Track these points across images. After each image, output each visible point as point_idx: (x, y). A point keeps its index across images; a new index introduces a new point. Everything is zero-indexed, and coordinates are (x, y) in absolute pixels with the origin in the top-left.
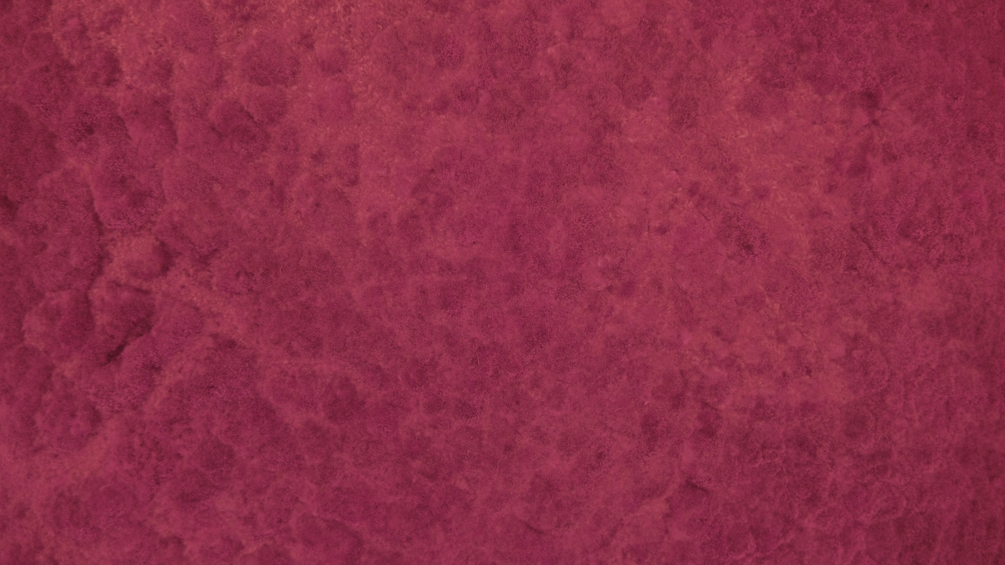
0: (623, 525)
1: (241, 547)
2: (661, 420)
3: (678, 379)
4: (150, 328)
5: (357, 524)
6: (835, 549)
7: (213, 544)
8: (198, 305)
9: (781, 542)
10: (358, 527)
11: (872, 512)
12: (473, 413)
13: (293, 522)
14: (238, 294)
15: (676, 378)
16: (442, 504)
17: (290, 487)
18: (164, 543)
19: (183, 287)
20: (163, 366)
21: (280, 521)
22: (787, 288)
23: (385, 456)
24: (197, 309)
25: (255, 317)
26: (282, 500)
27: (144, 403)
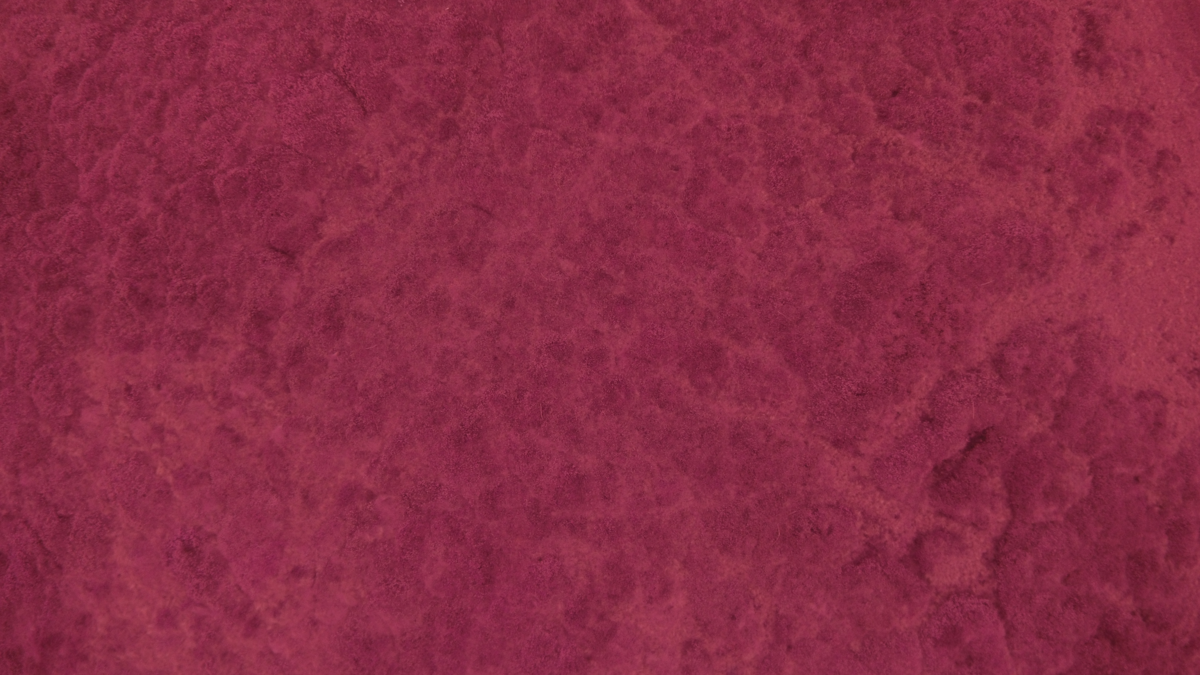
0: (377, 210)
1: (825, 206)
2: (319, 333)
3: (293, 383)
4: (935, 468)
5: (689, 226)
6: (116, 176)
7: (857, 211)
8: (878, 494)
9: (181, 187)
10: (688, 223)
11: (67, 219)
12: (550, 347)
13: (765, 231)
14: (830, 506)
15: (295, 384)
16: (591, 245)
17: (767, 273)
18: (915, 215)
19: (897, 517)
20: (919, 422)
21: (778, 234)
22: (144, 496)
23: (656, 302)
24: (879, 489)
25: (809, 476)
26: (776, 258)
27: (941, 379)
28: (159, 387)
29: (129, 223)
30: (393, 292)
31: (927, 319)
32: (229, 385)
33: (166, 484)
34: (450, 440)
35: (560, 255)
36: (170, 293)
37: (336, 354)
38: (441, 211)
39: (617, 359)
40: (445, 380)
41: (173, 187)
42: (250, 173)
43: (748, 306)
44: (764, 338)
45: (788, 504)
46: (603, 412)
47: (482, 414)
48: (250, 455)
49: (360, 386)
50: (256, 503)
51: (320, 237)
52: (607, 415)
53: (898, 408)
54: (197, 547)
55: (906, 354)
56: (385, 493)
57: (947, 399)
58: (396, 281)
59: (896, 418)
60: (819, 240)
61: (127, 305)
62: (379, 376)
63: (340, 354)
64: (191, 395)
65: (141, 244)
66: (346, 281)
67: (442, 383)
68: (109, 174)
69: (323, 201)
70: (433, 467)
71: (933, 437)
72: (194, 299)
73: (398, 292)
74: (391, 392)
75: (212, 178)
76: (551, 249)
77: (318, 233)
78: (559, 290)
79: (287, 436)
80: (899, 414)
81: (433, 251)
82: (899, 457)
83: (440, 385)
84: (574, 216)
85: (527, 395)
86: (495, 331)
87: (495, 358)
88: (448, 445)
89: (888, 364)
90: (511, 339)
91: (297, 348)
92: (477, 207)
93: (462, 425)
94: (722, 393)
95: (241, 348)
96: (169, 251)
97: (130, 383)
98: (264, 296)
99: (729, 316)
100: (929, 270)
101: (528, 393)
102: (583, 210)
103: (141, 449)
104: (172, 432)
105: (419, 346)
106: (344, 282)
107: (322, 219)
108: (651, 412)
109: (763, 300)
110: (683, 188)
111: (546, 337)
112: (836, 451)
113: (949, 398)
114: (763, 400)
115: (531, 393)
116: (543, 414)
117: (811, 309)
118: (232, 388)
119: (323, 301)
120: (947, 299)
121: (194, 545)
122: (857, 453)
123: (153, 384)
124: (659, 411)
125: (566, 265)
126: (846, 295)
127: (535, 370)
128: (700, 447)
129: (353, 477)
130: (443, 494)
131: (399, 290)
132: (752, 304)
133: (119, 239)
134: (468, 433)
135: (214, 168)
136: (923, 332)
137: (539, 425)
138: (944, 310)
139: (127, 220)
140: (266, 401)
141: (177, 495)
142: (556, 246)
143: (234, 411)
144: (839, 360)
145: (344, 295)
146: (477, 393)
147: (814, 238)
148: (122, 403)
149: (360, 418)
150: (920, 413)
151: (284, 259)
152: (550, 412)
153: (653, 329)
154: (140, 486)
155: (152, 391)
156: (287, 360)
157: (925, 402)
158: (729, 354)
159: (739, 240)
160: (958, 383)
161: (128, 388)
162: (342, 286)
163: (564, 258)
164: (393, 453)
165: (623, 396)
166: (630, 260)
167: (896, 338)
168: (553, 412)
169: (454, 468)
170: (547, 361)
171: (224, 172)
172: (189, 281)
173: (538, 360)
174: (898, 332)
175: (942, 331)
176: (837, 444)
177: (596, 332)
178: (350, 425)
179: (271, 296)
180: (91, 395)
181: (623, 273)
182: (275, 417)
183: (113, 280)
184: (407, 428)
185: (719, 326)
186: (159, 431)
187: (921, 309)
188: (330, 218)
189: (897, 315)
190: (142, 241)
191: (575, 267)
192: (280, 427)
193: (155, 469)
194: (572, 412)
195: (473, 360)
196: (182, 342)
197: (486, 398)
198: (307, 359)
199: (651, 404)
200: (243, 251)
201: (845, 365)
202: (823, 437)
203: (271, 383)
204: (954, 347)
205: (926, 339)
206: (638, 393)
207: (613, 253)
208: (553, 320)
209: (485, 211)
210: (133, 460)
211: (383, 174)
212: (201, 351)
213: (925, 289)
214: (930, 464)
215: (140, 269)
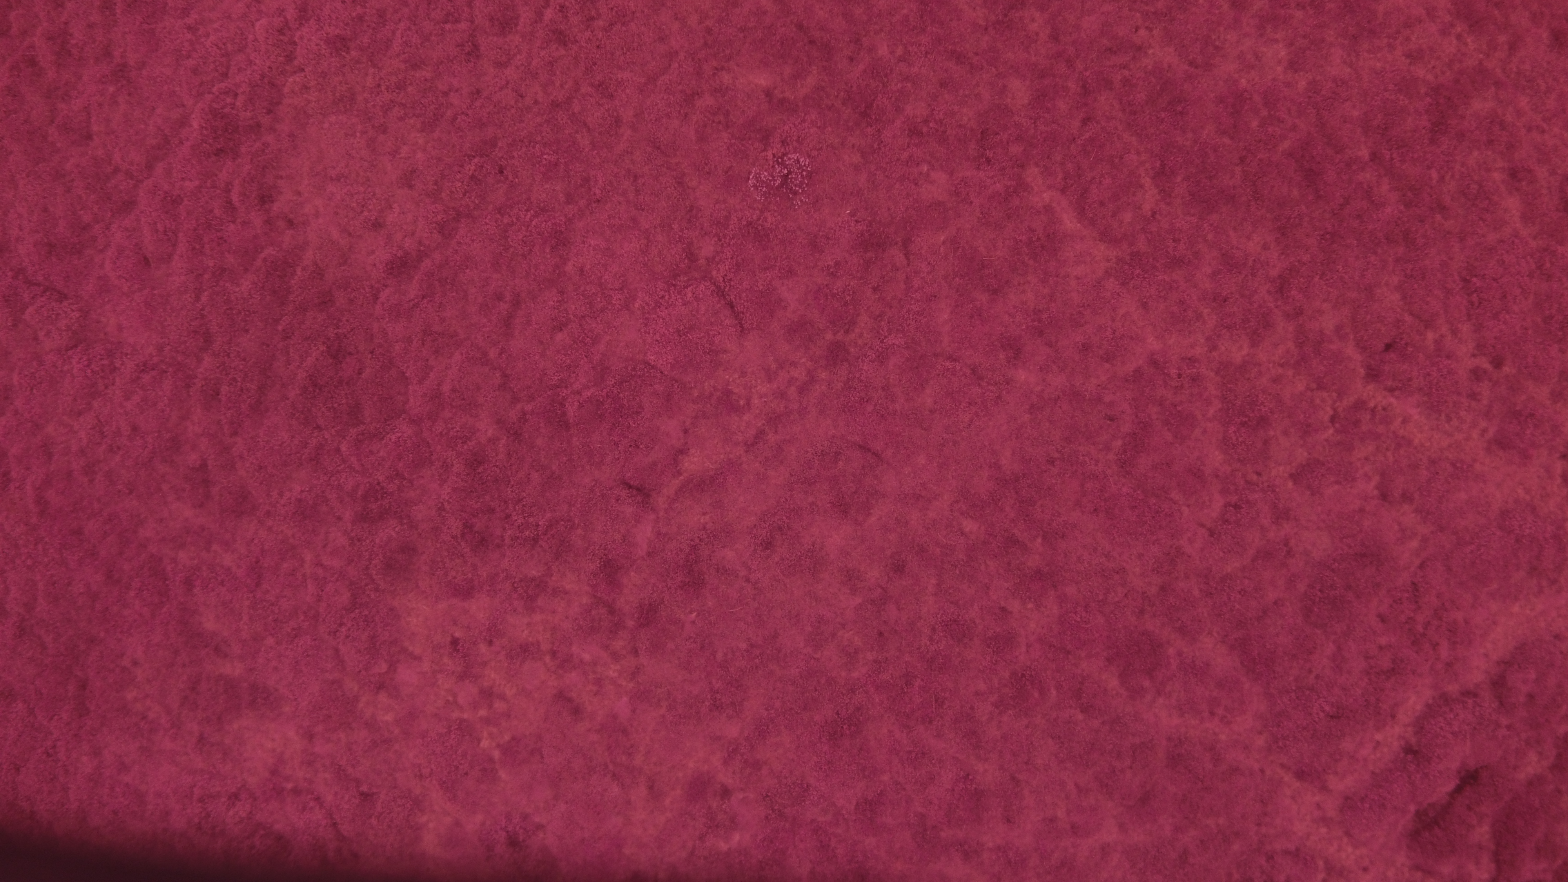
1: (1295, 477)
4: (1418, 813)
5: (1124, 490)
7: (1336, 487)
8: (1346, 840)
10: (1124, 486)
11: (393, 438)
13: (1219, 502)
18: (1406, 497)
20: (1402, 755)
21: (1236, 507)
22: (466, 774)
24: (1348, 834)
26: (1233, 538)
28: (491, 643)
29: (466, 447)
30: (762, 545)
31: (1420, 628)
32: (571, 644)
33: (491, 760)
34: (823, 731)
35: (962, 514)
36: (510, 532)
37: (694, 614)
38: (822, 451)
39: (1028, 646)
40: (817, 656)
41: (519, 406)
42: (608, 396)
43: (1196, 593)
44: (1216, 635)
45: (1236, 847)
46: (1010, 712)
47: (862, 701)
48: (589, 730)
49: (720, 656)
50: (595, 791)
51: (680, 473)
52: (1015, 716)
53: (1378, 737)
54: (524, 841)
55: (1393, 669)
56: (742, 789)
57: (1438, 730)
58: (767, 532)
59: (1375, 748)
60: (1288, 520)
61: (459, 544)
62: (744, 646)
63: (697, 616)
64: (527, 654)
65: (479, 473)
66: (708, 527)
67: (814, 659)
68: (446, 388)
69: (686, 431)
70: (801, 762)
71: (1418, 776)
72: (535, 540)
73: (768, 545)
74: (756, 667)
75: (564, 399)
76: (951, 505)
77: (678, 468)
78: (961, 556)
79: (634, 711)
80: (1378, 743)
81: (811, 499)
82: (1376, 798)
83: (813, 661)
84: (981, 467)
85: (918, 683)
86: (881, 600)
87: (881, 634)
88: (820, 738)
89: (1370, 679)
90: (899, 610)
91: (650, 605)
92: (865, 448)
93: (838, 714)
94: (1161, 700)
95: (585, 600)
96: (509, 481)
97: (457, 635)
98: (617, 542)
99: (1173, 604)
100: (1422, 566)
101: (919, 680)
102: (993, 461)
103: (465, 716)
104: (502, 697)
105: (790, 612)
106: (704, 528)
107: (683, 451)
108: (1070, 717)
109: (1216, 589)
110: (1119, 443)
111: (942, 612)
112: (1298, 784)
113: (1441, 728)
114: (1212, 714)
115: (922, 680)
116: (935, 708)
117: (1275, 603)
118: (575, 649)
119: (681, 550)
120: (1443, 604)
121: (521, 838)
122: (1324, 788)
123: (485, 639)
124: (1080, 717)
125: (969, 525)
126: (1321, 591)
127: (928, 652)
128: (1131, 768)
129: (706, 767)
130: (812, 798)
131: (770, 543)
132: (1201, 590)
133: (452, 465)
134: (845, 724)
135: (566, 387)
136: (1413, 643)
137: (931, 722)
138: (1440, 619)
139: (464, 443)
140: (612, 666)
141: (503, 774)
142: (957, 502)
143: (573, 677)
144: (1310, 671)
145: (705, 544)
146: (855, 675)
147: (1281, 515)
148: (446, 660)
149: (718, 696)
150: (1403, 743)
151: (639, 498)
152: (945, 707)
153: (1076, 613)
154: (462, 762)
155: (483, 648)
156: (639, 618)
157: (1410, 729)
158: (1171, 651)
159: (1185, 509)
160: (1451, 710)
161: (455, 642)
162: (703, 532)
163: (966, 517)
164: (755, 742)
165: (1036, 695)
166: (1049, 524)
167: (1381, 648)
168: (949, 706)
169: (826, 767)
170: (944, 642)
171: (579, 393)
172: (531, 519)
173: (931, 639)
174: (1383, 641)
175: (1437, 644)
176: (1300, 775)
177: (1003, 609)
178: (707, 703)
179: (624, 541)
180: (411, 649)
181: (1039, 540)
182: (620, 686)
183: (443, 513)
184: (772, 712)
185: (1159, 616)
186: (488, 695)
187: (1412, 615)
188: (692, 451)
189: (1382, 618)
190: (480, 470)
191: (979, 527)
192: (625, 699)
193: (479, 741)
194: (972, 708)
195: (851, 633)
196: (520, 590)
197: (867, 682)
198: (662, 619)
199: (1071, 707)
200: (594, 486)
201: (1317, 677)
202: (1282, 766)
203: (618, 644)
204: (1449, 665)
205: (1417, 652)
206: (1054, 692)
207: (1027, 516)
208: (951, 591)
209: (874, 453)
210: (455, 729)
211: (756, 401)
212: (540, 602)
213: (1417, 590)
214: (1412, 808)
215: (476, 503)
